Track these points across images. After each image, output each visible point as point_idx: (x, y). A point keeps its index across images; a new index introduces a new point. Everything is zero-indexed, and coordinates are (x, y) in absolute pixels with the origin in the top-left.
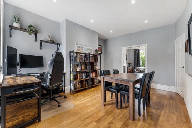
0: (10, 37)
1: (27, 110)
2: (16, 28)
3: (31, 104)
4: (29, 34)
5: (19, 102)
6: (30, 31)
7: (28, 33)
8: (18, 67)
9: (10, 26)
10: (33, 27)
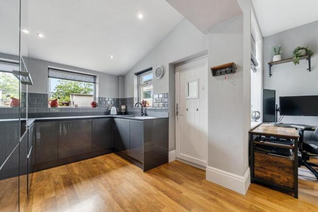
0: (270, 76)
1: (276, 169)
2: (277, 63)
3: (282, 163)
4: (294, 64)
5: (267, 154)
6: (295, 58)
7: (292, 62)
8: (279, 113)
9: (269, 64)
10: (302, 49)
